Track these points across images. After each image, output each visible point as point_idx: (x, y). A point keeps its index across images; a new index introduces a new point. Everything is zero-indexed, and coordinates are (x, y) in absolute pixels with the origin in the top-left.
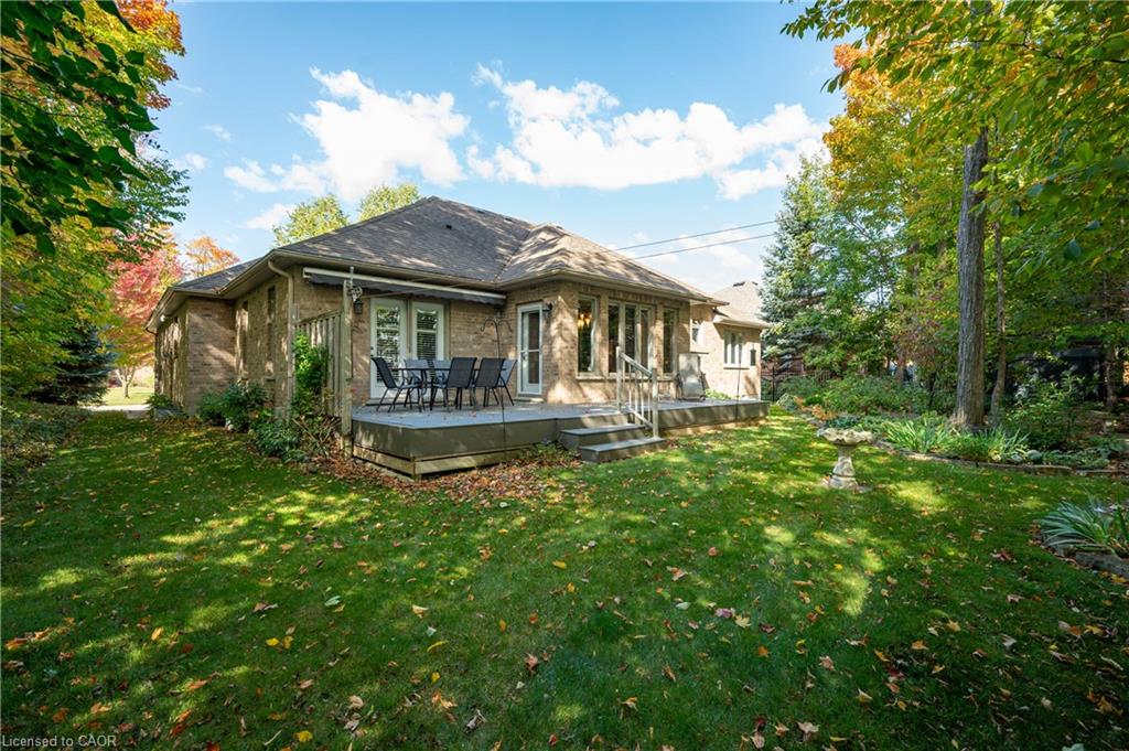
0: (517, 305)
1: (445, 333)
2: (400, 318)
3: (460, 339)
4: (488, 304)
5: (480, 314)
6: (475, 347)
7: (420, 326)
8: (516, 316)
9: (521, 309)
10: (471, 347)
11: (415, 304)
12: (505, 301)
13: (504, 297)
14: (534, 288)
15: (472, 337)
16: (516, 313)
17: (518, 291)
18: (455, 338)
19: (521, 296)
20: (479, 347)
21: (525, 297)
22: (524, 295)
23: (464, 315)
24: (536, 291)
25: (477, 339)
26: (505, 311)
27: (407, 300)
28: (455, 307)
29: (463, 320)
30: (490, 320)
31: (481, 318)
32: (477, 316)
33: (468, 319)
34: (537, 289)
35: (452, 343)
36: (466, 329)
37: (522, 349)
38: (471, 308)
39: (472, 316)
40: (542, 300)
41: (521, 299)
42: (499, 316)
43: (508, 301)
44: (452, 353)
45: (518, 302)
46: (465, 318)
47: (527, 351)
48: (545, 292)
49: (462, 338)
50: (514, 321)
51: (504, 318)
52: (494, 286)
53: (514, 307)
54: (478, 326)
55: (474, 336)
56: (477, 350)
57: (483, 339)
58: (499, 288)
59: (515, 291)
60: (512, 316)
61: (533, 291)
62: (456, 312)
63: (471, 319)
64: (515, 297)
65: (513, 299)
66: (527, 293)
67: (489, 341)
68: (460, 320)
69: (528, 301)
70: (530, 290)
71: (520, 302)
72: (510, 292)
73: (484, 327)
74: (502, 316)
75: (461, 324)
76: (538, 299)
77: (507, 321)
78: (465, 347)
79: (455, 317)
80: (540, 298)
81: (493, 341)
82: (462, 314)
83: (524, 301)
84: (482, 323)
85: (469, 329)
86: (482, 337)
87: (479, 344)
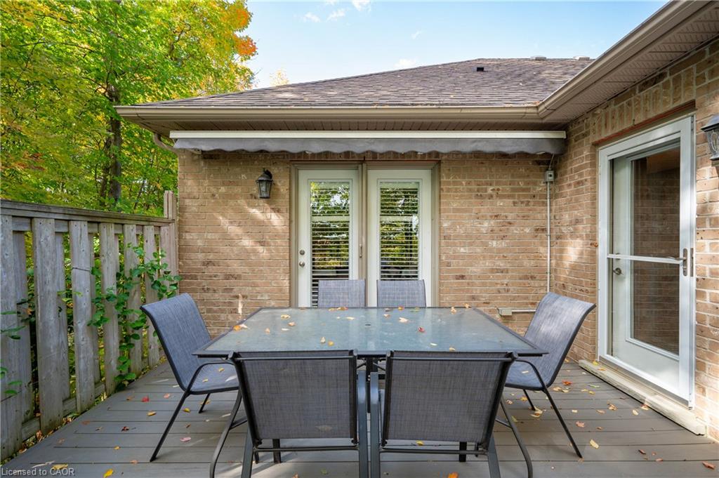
0: (597, 145)
1: (432, 219)
2: (353, 198)
3: (460, 231)
5: (507, 179)
6: (494, 244)
9: (605, 155)
12: (563, 143)
14: (662, 76)
15: (486, 225)
16: (594, 164)
17: (598, 111)
18: (449, 229)
19: (610, 119)
20: (503, 244)
21: (621, 116)
22: (617, 114)
23: (469, 183)
24: (666, 86)
25: (496, 229)
26: (566, 166)
27: (357, 169)
28: (449, 170)
29: (466, 194)
30: (528, 190)
31: (508, 188)
32: (498, 183)
33: (478, 191)
34: (668, 78)
35: (442, 238)
36: (475, 209)
37: (612, 252)
38: (484, 169)
39: (487, 184)
40: (690, 106)
41: (606, 132)
42: (551, 179)
43: (573, 138)
44: (443, 258)
45: (597, 139)
46: (470, 190)
47: (626, 258)
48: (706, 72)
49: (463, 228)
50: (588, 184)
51: (562, 181)
52: (535, 111)
53: (586, 153)
54: (500, 203)
55: (492, 222)
56: (499, 251)
57: (512, 228)
58: (545, 117)
59: (591, 114)
60: (581, 175)
61: (652, 89)
62: (451, 179)
63: (486, 191)
64: (591, 128)
65: (585, 135)
66: (629, 104)
67: (527, 230)
68: (459, 194)
69: (627, 125)
70: (641, 90)
71: (604, 136)
72: (575, 120)
73: (514, 203)
74: (559, 177)
75: (462, 201)
76: (671, 106)
77: (570, 185)
78: (470, 244)
79: (449, 190)
80: (682, 102)
81: (537, 230)
82: (464, 182)
83: (617, 130)
84: (509, 197)
85: (480, 210)
86: (510, 223)
87: (503, 238)
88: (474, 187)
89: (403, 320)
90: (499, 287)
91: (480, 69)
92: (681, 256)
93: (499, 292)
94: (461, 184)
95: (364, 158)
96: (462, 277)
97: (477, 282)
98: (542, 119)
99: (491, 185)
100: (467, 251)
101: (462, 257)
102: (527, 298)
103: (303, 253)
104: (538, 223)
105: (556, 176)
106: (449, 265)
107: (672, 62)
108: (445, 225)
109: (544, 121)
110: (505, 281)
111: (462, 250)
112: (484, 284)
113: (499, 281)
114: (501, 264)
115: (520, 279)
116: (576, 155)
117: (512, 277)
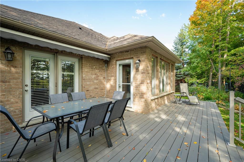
0: (117, 60)
1: (79, 74)
2: (51, 65)
3: (87, 78)
4: (102, 59)
5: (98, 65)
6: (95, 81)
7: (64, 70)
8: (116, 66)
9: (118, 63)
10: (93, 81)
11: (60, 58)
12: (110, 58)
13: (109, 56)
14: (128, 51)
15: (94, 76)
16: (116, 64)
17: (117, 54)
18: (85, 77)
19: (119, 56)
20: (97, 81)
21: (122, 56)
22: (121, 55)
23: (89, 65)
24: (129, 53)
25: (96, 77)
26: (110, 64)
27: (54, 55)
28: (85, 60)
29: (89, 67)
30: (102, 68)
31: (98, 67)
32: (96, 66)
33: (92, 67)
34: (129, 52)
35: (83, 80)
36: (91, 72)
37: (119, 83)
38: (93, 61)
39: (94, 65)
40: (132, 58)
41: (119, 58)
42: (106, 66)
43: (112, 58)
44: (83, 85)
45: (117, 59)
46: (90, 67)
47: (121, 84)
48: (135, 53)
49: (88, 77)
50: (115, 68)
51: (109, 67)
52: (106, 50)
53: (115, 62)
54: (96, 71)
55: (95, 76)
56: (96, 83)
57: (99, 77)
58: (107, 52)
59: (116, 54)
60: (113, 66)
61: (127, 53)
62: (85, 63)
63: (93, 67)
64: (116, 57)
65: (114, 58)
66: (123, 54)
67: (102, 78)
68: (87, 67)
69: (123, 58)
70: (125, 52)
71: (118, 59)
72: (112, 54)
73: (99, 71)
74: (108, 66)
75: (88, 69)
76: (130, 57)
77: (111, 68)
78: (90, 81)
79: (85, 66)
80: (131, 57)
81: (104, 78)
82: (88, 64)
83: (121, 59)
84: (98, 69)
85: (92, 72)
86: (99, 76)
87: (97, 80)
88: (91, 66)
89: (91, 101)
90: (96, 92)
91: (80, 28)
92: (131, 83)
93: (96, 94)
94: (88, 65)
95: (58, 51)
96: (88, 91)
97: (91, 91)
98: (106, 52)
99: (95, 66)
100: (89, 83)
101: (88, 85)
102: (102, 95)
103: (26, 86)
104: (104, 76)
105: (107, 65)
106: (85, 87)
107: (130, 50)
108: (84, 76)
109: (107, 53)
110: (98, 91)
111: (88, 83)
112: (93, 92)
113: (96, 91)
114: (97, 87)
115: (101, 90)
116: (112, 62)
117: (99, 90)
